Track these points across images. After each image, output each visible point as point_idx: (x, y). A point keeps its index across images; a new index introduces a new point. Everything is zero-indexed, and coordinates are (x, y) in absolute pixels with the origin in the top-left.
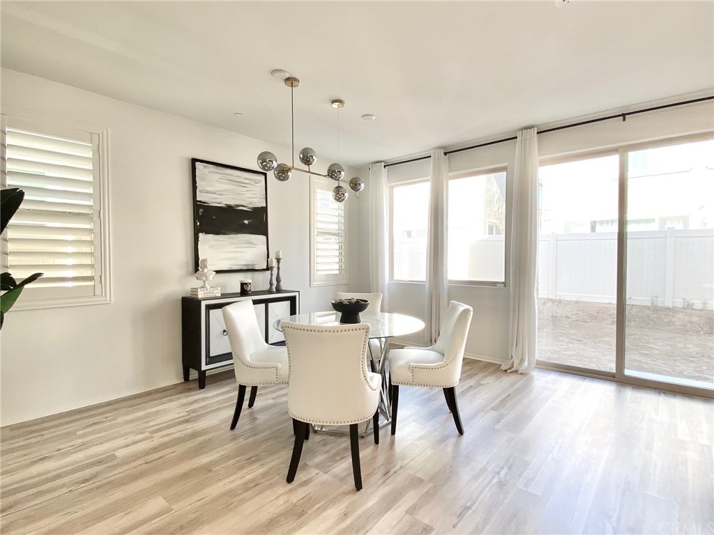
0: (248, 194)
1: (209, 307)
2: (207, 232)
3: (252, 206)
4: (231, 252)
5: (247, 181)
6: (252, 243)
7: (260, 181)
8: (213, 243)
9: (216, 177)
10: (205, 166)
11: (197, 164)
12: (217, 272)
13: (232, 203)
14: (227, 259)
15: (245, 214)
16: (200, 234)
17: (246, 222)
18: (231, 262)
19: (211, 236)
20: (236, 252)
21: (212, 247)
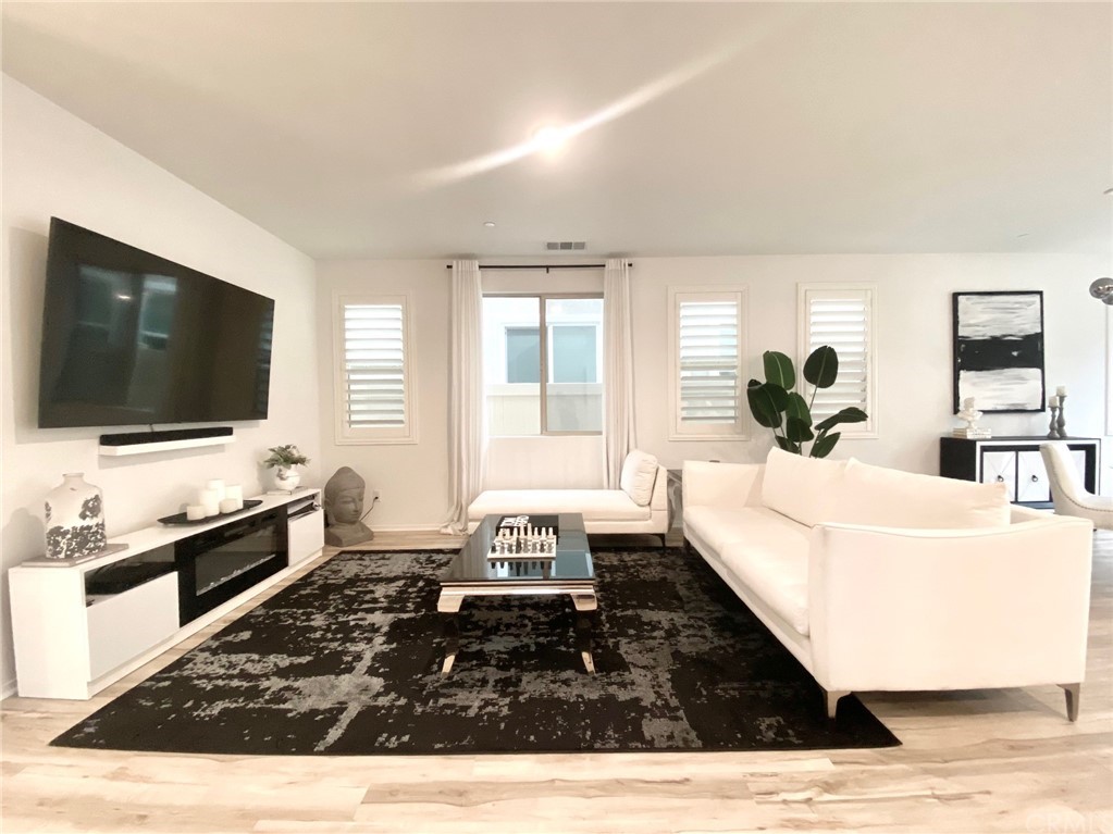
0: (1018, 321)
1: (984, 449)
2: (969, 369)
3: (1022, 334)
4: (995, 390)
5: (1017, 306)
6: (1022, 379)
7: (1034, 303)
8: (976, 380)
9: (979, 308)
10: (968, 299)
11: (960, 298)
12: (985, 412)
13: (998, 333)
14: (991, 398)
15: (1014, 345)
16: (962, 372)
17: (1015, 354)
18: (996, 401)
19: (972, 373)
20: (1002, 390)
21: (974, 384)
